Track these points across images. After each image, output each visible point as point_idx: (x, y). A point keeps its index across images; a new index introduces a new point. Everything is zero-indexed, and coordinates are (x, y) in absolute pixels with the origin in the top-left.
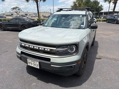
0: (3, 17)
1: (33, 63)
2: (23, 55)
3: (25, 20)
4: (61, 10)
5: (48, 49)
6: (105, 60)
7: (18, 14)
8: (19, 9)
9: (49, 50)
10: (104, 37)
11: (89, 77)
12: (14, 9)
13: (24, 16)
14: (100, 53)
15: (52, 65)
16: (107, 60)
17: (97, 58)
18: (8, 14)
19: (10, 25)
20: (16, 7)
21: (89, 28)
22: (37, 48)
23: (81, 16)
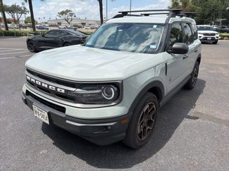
0: (44, 29)
1: (40, 112)
2: (30, 98)
3: (69, 34)
4: (125, 14)
5: (62, 89)
6: (206, 121)
7: (69, 23)
8: (71, 15)
9: (63, 91)
10: (223, 72)
11: (155, 153)
12: (62, 13)
13: (80, 27)
14: (201, 106)
15: (67, 121)
16: (211, 122)
17: (189, 117)
18: (54, 23)
19: (45, 42)
20: (67, 11)
21: (169, 53)
22: (46, 86)
23: (155, 26)
